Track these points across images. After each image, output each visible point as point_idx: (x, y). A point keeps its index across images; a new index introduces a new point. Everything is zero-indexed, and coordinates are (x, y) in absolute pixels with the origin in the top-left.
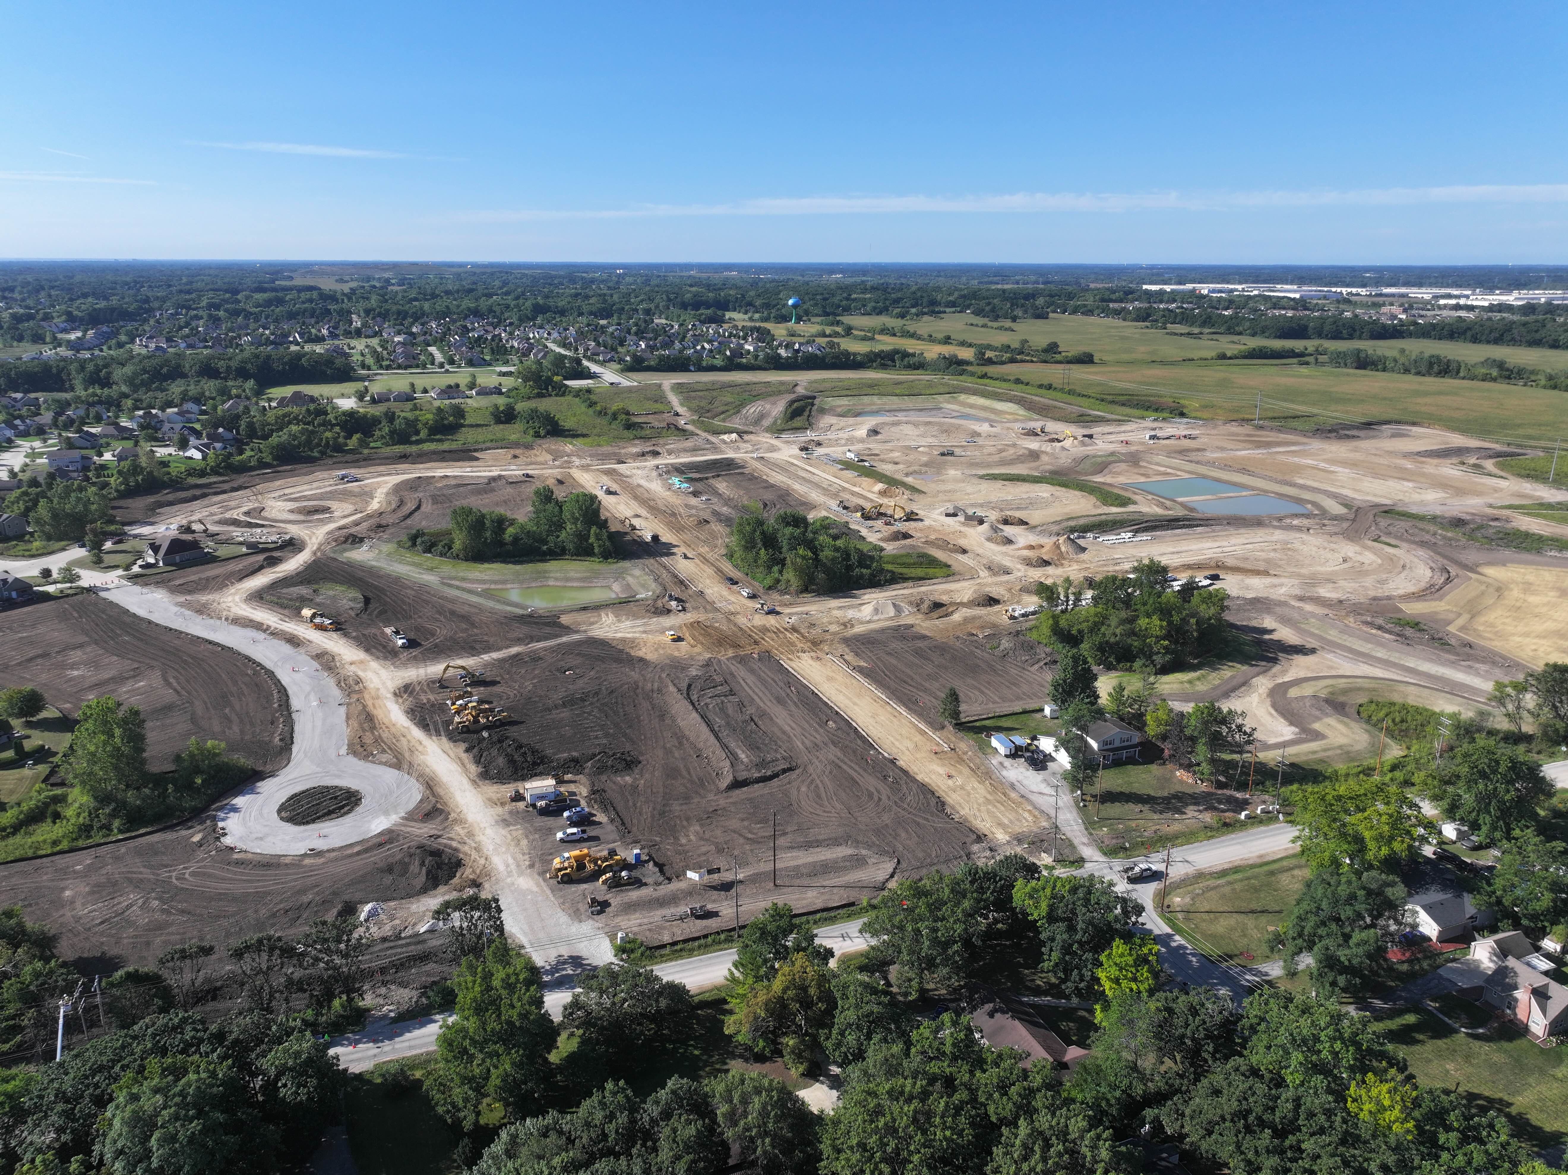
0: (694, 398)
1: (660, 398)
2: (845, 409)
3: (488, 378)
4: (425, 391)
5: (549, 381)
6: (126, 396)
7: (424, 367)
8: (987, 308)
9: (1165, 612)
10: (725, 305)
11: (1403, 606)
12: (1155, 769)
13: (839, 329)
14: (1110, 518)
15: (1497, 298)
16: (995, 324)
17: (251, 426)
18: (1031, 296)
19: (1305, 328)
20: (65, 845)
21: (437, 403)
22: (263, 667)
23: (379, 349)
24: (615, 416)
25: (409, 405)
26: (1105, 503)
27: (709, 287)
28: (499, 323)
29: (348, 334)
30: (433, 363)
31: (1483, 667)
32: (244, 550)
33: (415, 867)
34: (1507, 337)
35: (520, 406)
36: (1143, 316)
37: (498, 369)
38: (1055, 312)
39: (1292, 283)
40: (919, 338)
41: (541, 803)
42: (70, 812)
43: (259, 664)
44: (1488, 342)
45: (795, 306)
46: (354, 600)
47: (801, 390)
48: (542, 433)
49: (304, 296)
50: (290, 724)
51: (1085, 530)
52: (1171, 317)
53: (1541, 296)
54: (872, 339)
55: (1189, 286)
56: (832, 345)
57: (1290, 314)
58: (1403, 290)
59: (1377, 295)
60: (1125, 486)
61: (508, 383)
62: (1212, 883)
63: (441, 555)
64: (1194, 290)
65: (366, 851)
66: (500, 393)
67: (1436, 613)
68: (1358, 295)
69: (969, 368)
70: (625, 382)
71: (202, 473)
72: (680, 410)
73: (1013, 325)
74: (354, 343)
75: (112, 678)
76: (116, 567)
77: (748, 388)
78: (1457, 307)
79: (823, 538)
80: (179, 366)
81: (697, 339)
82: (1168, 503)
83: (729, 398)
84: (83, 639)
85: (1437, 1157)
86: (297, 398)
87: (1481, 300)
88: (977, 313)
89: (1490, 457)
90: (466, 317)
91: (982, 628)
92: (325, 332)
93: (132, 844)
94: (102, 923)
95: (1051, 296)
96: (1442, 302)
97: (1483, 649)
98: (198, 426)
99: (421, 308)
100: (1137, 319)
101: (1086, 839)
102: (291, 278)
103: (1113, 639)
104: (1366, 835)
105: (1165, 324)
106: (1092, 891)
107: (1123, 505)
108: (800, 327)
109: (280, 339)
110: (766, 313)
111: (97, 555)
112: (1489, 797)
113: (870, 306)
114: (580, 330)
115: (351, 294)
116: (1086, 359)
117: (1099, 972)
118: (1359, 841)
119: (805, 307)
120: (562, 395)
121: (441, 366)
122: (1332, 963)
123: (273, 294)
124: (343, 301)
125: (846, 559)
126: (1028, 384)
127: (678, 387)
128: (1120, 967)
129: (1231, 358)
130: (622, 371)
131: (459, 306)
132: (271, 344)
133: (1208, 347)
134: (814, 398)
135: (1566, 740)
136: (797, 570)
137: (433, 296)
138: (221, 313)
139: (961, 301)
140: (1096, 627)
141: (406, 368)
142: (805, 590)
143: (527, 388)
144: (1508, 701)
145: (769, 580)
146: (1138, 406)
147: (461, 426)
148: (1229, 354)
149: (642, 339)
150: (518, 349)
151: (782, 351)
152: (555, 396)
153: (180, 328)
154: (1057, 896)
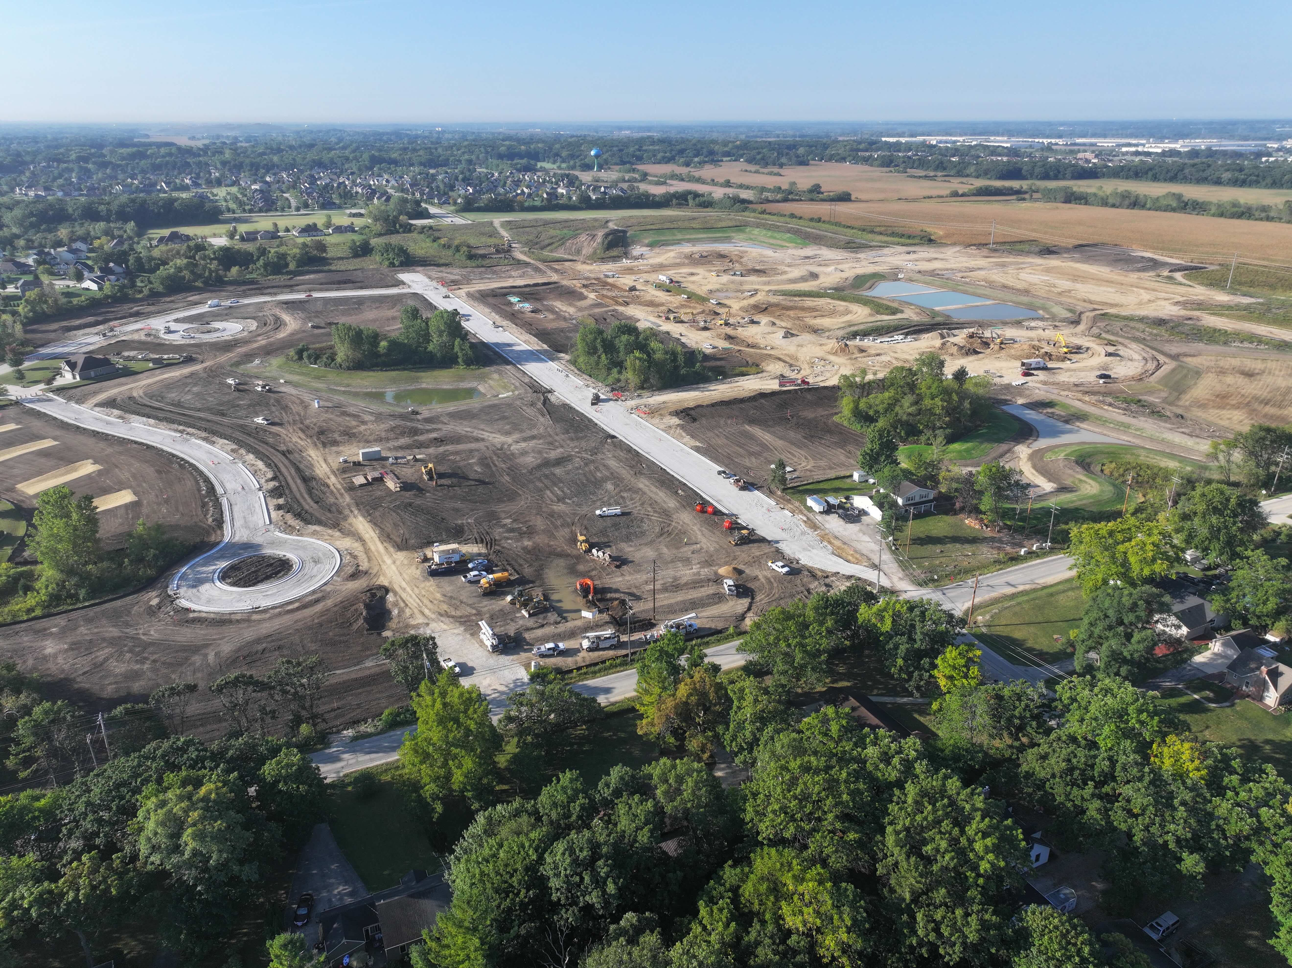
0: (523, 233)
1: (494, 234)
2: (651, 240)
3: (341, 219)
4: (287, 230)
5: (396, 220)
6: (18, 237)
7: (282, 211)
8: (759, 157)
9: (946, 392)
10: (536, 156)
11: (1125, 388)
12: (949, 519)
13: (636, 176)
14: (883, 324)
15: (1168, 146)
16: (766, 170)
17: (139, 260)
18: (793, 146)
19: (1020, 170)
20: (38, 612)
21: (300, 240)
22: (186, 461)
23: (240, 196)
24: (458, 249)
25: (276, 242)
26: (878, 313)
27: (520, 141)
28: (342, 172)
29: (210, 184)
30: (290, 207)
32: (151, 365)
34: (1180, 176)
35: (374, 242)
36: (888, 163)
37: (348, 211)
38: (814, 159)
39: (1003, 135)
40: (704, 182)
42: (39, 584)
43: (183, 459)
44: (1165, 180)
45: (597, 156)
47: (612, 226)
48: (397, 263)
49: (163, 151)
50: (218, 506)
51: (865, 334)
52: (909, 163)
53: (1201, 144)
54: (664, 183)
55: (920, 138)
56: (632, 188)
57: (1005, 159)
58: (1093, 140)
59: (1072, 144)
61: (359, 223)
62: (1006, 604)
63: (326, 366)
64: (925, 141)
66: (353, 231)
68: (1057, 144)
69: (751, 206)
70: (459, 220)
73: (782, 171)
74: (215, 191)
76: (36, 382)
77: (568, 224)
78: (1137, 153)
79: (654, 344)
80: (63, 210)
81: (517, 183)
82: (928, 312)
83: (552, 232)
85: (1224, 796)
86: (175, 237)
87: (1157, 148)
88: (750, 161)
89: (1179, 271)
90: (311, 169)
92: (187, 181)
93: (97, 609)
94: (83, 674)
95: (811, 146)
96: (1124, 149)
97: (1191, 419)
98: (90, 262)
99: (271, 160)
100: (882, 165)
101: (901, 575)
102: (147, 136)
103: (905, 418)
104: (1132, 559)
105: (905, 168)
106: (926, 610)
107: (894, 313)
108: (603, 174)
109: (150, 187)
110: (572, 163)
111: (19, 372)
112: (1219, 530)
113: (659, 156)
114: (414, 178)
115: (205, 150)
116: (845, 198)
117: (935, 673)
118: (1125, 564)
119: (605, 157)
120: (410, 231)
121: (298, 209)
122: (1116, 657)
123: (135, 149)
124: (199, 155)
125: (675, 360)
126: (801, 218)
127: (507, 225)
128: (954, 668)
129: (963, 195)
130: (457, 211)
131: (304, 159)
132: (142, 191)
133: (942, 187)
134: (625, 232)
135: (1266, 484)
136: (634, 370)
137: (279, 151)
138: (90, 166)
139: (734, 151)
140: (890, 408)
141: (267, 211)
142: (642, 388)
143: (378, 227)
144: (1221, 457)
145: (610, 380)
146: (893, 234)
147: (325, 259)
148: (960, 192)
149: (469, 185)
150: (363, 194)
151: (591, 194)
152: (404, 232)
153: (55, 179)
154: (896, 616)
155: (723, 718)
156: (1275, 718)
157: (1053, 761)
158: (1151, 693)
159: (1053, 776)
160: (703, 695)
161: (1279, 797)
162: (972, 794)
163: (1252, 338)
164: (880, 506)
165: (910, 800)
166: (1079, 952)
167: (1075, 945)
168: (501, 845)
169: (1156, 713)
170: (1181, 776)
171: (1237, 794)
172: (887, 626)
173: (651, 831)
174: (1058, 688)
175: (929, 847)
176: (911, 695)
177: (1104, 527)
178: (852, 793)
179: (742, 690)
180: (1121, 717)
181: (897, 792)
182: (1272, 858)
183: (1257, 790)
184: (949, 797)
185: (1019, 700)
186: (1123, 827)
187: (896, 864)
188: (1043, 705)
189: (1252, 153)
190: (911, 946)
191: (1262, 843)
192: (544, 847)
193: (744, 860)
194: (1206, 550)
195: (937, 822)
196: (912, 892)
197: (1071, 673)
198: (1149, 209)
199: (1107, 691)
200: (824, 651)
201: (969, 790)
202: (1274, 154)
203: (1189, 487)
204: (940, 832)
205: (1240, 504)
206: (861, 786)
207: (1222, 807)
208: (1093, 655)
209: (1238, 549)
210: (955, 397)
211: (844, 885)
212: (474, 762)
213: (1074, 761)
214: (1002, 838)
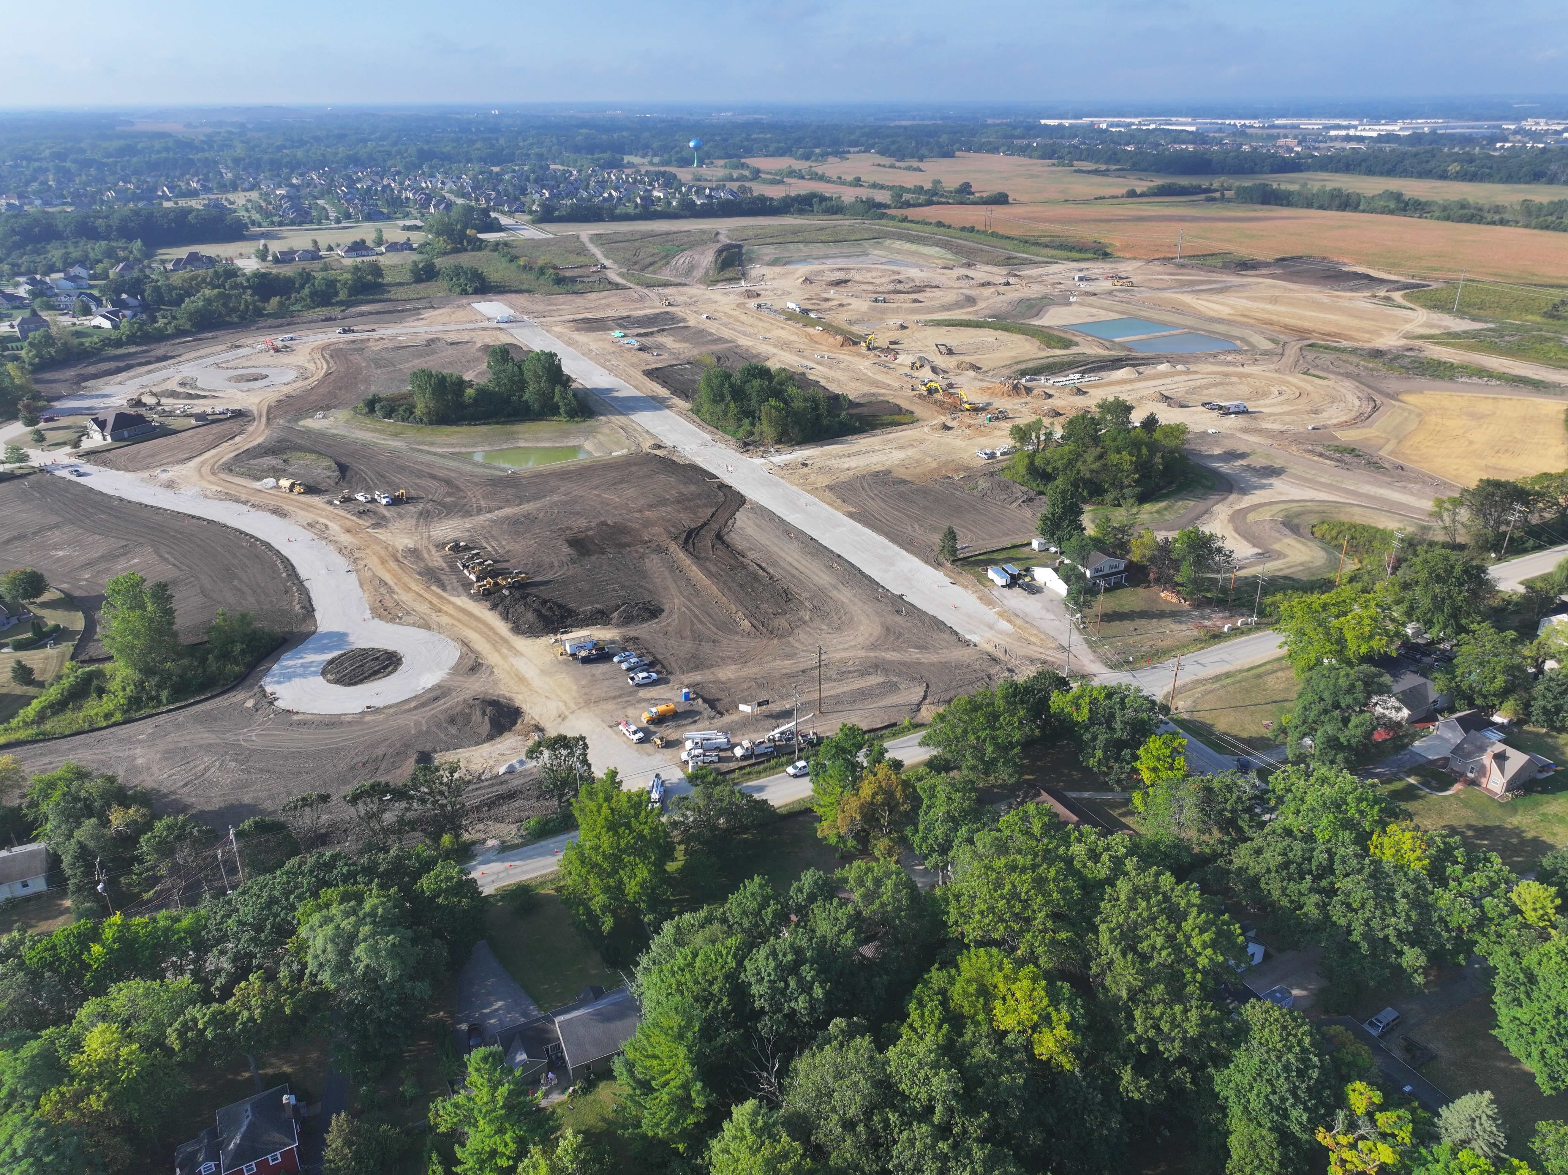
0: (618, 250)
1: (581, 250)
2: (773, 257)
3: (394, 233)
4: (330, 249)
5: (462, 235)
7: (320, 223)
8: (893, 147)
9: (1135, 445)
10: (620, 148)
11: (1338, 434)
12: (1141, 592)
13: (747, 173)
14: (1057, 360)
15: (1384, 128)
16: (903, 165)
17: (157, 289)
18: (934, 133)
19: (1208, 163)
20: (118, 717)
21: (348, 262)
22: (258, 539)
23: (263, 204)
24: (542, 271)
25: (317, 265)
26: (1049, 346)
28: (385, 172)
29: (224, 188)
30: (327, 218)
31: (1415, 487)
32: (193, 422)
33: (477, 716)
34: (1400, 168)
35: (439, 262)
36: (1050, 153)
37: (401, 223)
38: (960, 150)
39: (1186, 116)
40: (829, 181)
41: (583, 653)
42: (114, 685)
43: (252, 537)
44: (1383, 174)
45: (696, 148)
46: (328, 468)
47: (724, 240)
48: (470, 290)
49: (157, 145)
50: (304, 590)
51: (1036, 372)
52: (1077, 154)
53: (1425, 125)
54: (781, 182)
55: (1086, 120)
56: (743, 190)
57: (1191, 148)
58: (1295, 121)
59: (1270, 127)
60: (1065, 328)
61: (417, 238)
62: (1209, 687)
63: (403, 420)
64: (1092, 124)
65: (423, 705)
66: (411, 249)
67: (1368, 439)
68: (1252, 127)
69: (888, 211)
70: (538, 234)
71: (118, 343)
72: (608, 263)
73: (921, 165)
74: (231, 196)
75: (102, 557)
76: (62, 444)
77: (670, 238)
78: (1348, 138)
79: (791, 390)
80: (47, 226)
81: (603, 184)
82: (1107, 344)
83: (653, 249)
84: (54, 519)
85: (1446, 886)
86: (194, 258)
87: (1371, 131)
88: (882, 153)
89: (1398, 289)
90: (346, 167)
91: (956, 470)
92: (194, 185)
93: (185, 712)
94: (186, 785)
95: (955, 132)
96: (1333, 133)
97: (1413, 471)
98: (96, 293)
99: (295, 156)
100: (1043, 157)
101: (1091, 656)
102: (131, 123)
103: (1088, 475)
104: (1348, 636)
105: (1071, 161)
106: (1126, 696)
107: (1067, 347)
108: (705, 171)
109: (149, 194)
110: (666, 156)
111: (38, 432)
112: (1443, 599)
113: (772, 147)
114: (474, 178)
115: (209, 142)
116: (1001, 199)
117: (1138, 765)
118: (1341, 641)
119: (706, 148)
120: (480, 249)
121: (338, 221)
122: (1333, 744)
123: (122, 143)
124: (203, 150)
125: (816, 408)
126: (949, 227)
127: (597, 239)
128: (1159, 759)
129: (1142, 195)
130: (534, 222)
131: (336, 154)
132: (140, 199)
133: (1117, 186)
134: (740, 247)
135: (1496, 546)
136: (770, 422)
137: (302, 143)
138: (68, 164)
139: (863, 140)
140: (1070, 464)
141: (300, 224)
142: (779, 441)
143: (441, 243)
144: (1446, 515)
145: (741, 433)
146: (1061, 247)
147: (381, 285)
148: (1139, 191)
149: (543, 187)
150: (415, 201)
151: (694, 198)
152: (473, 250)
153: (27, 183)
154: (1094, 702)
155: (911, 818)
156: (1501, 805)
157: (1268, 855)
158: (1370, 781)
159: (1269, 871)
160: (889, 794)
161: (1503, 886)
162: (1187, 889)
163: (1482, 373)
164: (1067, 580)
165: (1123, 897)
166: (1300, 1043)
167: (1295, 1036)
168: (695, 955)
169: (1376, 801)
170: (1402, 867)
171: (1460, 884)
172: (1083, 715)
173: (855, 934)
174: (1271, 778)
175: (1145, 944)
176: (1112, 790)
177: (1316, 599)
178: (1061, 891)
179: (933, 788)
180: (1338, 807)
181: (1108, 889)
182: (1496, 948)
183: (1480, 879)
184: (1164, 894)
185: (1230, 790)
186: (1343, 922)
187: (1111, 962)
188: (1256, 797)
189: (1484, 138)
190: (1129, 1043)
191: (1485, 935)
192: (742, 955)
193: (949, 963)
194: (1429, 624)
195: (1153, 919)
196: (1129, 990)
197: (1285, 761)
198: (1363, 211)
199: (1324, 780)
200: (1018, 743)
201: (1183, 885)
202: (1511, 138)
203: (1410, 551)
204: (1156, 929)
205: (1466, 571)
206: (1071, 884)
207: (1444, 898)
208: (1308, 741)
209: (1463, 622)
210: (1144, 451)
211: (1059, 983)
212: (650, 871)
213: (1291, 855)
214: (1219, 933)
